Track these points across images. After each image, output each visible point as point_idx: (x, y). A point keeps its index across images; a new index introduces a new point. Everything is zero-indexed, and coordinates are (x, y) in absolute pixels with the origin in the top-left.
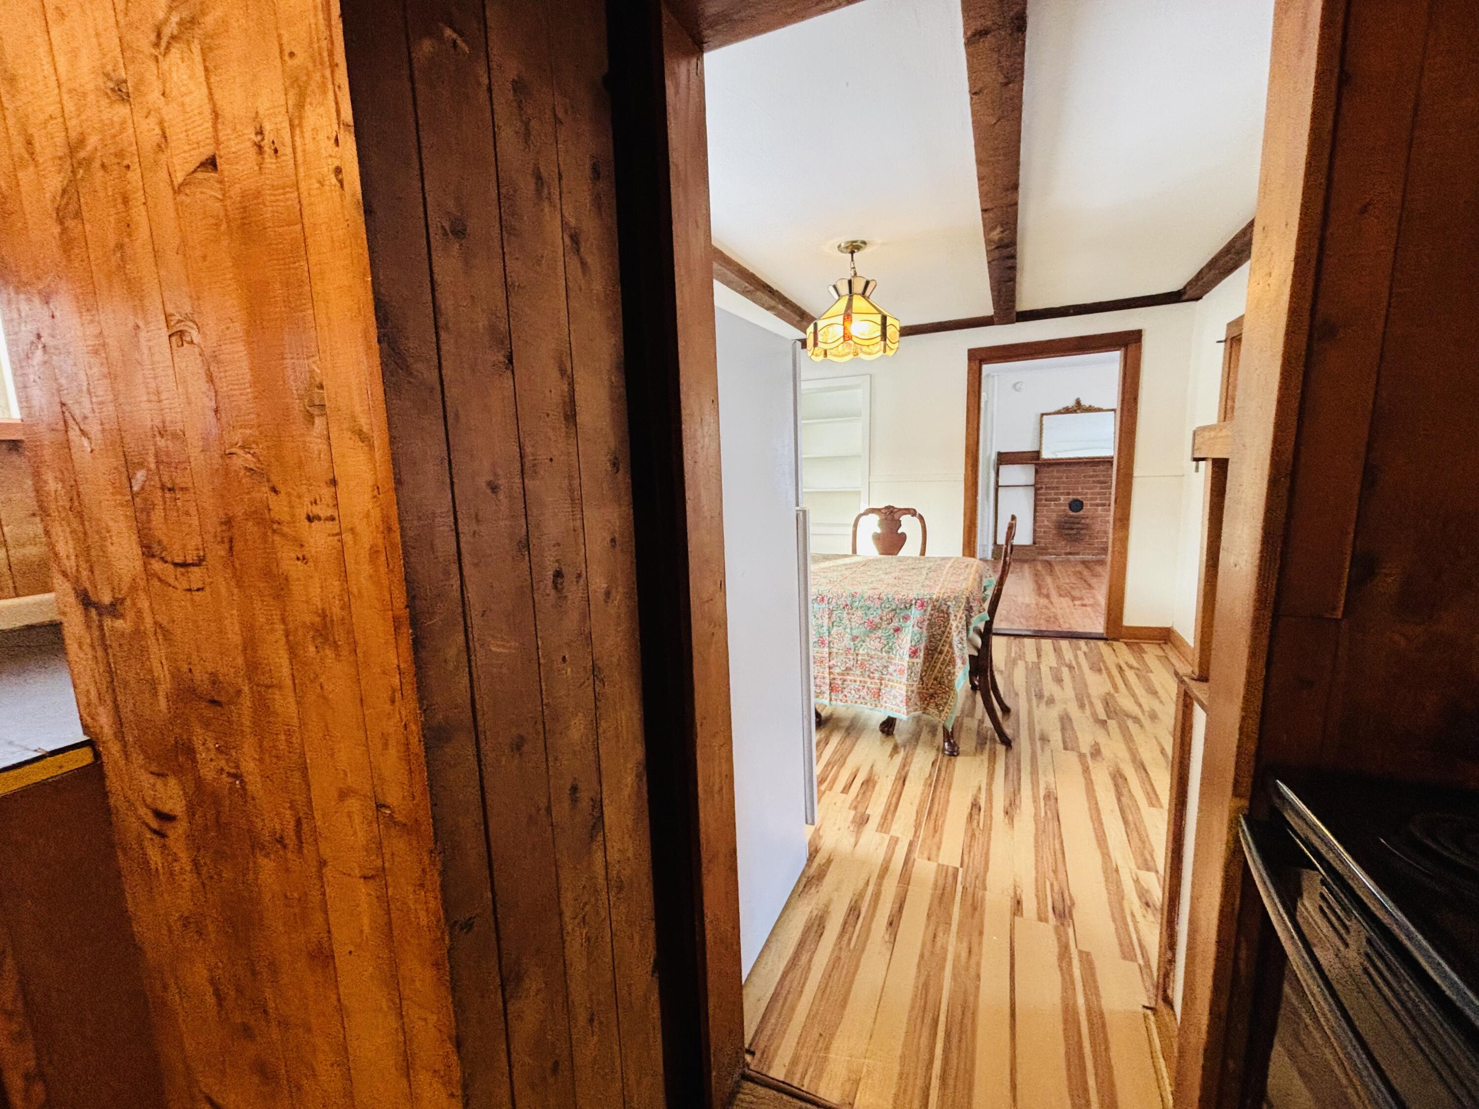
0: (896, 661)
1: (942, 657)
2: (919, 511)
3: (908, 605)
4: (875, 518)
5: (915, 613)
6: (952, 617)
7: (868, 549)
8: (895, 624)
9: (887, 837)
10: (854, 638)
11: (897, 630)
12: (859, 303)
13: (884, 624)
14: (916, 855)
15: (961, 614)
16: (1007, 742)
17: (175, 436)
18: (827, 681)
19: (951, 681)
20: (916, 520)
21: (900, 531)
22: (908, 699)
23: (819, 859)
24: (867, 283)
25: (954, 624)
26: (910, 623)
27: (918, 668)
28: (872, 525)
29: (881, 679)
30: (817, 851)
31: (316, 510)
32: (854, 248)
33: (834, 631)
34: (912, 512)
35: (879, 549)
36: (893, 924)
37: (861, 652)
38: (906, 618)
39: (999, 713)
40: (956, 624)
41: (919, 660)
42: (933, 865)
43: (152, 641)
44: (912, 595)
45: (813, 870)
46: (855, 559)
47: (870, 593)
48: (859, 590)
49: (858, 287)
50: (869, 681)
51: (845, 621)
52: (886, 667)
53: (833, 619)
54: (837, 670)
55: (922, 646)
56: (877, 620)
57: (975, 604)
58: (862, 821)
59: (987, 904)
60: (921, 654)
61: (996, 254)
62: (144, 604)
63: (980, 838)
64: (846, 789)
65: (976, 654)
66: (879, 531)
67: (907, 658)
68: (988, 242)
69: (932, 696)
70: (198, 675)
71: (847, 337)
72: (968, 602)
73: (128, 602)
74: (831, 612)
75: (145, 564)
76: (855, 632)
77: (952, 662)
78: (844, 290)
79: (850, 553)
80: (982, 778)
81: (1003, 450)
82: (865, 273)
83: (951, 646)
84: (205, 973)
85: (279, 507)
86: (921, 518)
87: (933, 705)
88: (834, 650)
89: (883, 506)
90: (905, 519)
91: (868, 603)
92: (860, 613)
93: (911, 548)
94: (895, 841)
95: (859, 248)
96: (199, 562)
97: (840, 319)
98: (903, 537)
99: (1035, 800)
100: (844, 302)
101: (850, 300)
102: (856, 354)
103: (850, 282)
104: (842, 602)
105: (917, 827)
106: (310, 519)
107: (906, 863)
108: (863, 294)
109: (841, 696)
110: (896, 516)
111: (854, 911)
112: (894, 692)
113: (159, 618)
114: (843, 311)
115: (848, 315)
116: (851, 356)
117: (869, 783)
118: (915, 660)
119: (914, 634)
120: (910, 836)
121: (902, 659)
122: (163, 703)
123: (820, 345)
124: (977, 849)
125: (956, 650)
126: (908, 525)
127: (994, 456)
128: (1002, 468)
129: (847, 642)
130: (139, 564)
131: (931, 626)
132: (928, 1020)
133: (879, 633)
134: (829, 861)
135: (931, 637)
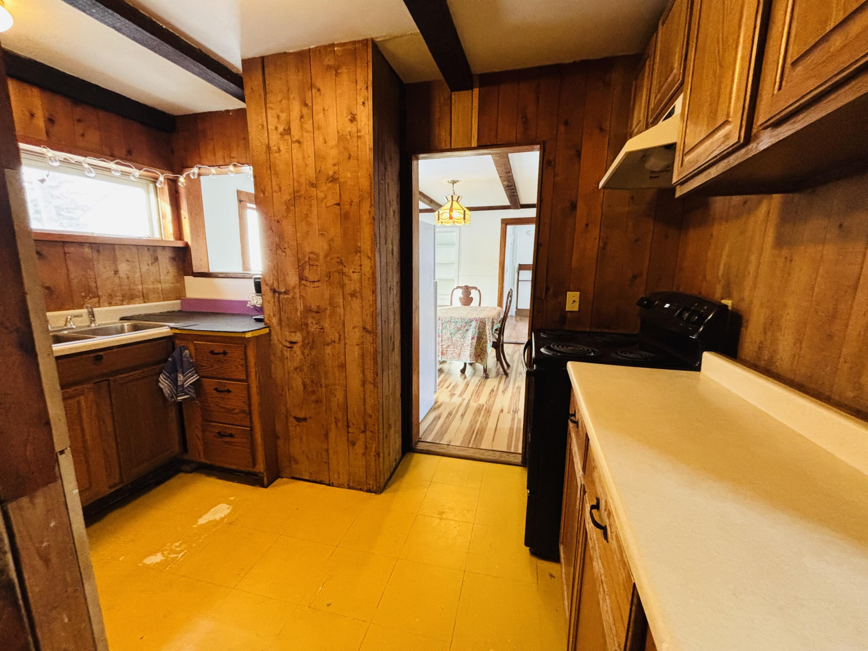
0: (467, 342)
1: (483, 340)
2: (478, 288)
3: (471, 321)
4: (460, 291)
5: (474, 324)
6: (487, 325)
7: (457, 303)
8: (466, 328)
9: (461, 399)
10: (451, 334)
11: (467, 330)
12: (455, 204)
13: (462, 329)
14: (471, 402)
15: (490, 324)
16: (506, 374)
17: (316, 254)
18: (441, 351)
19: (486, 349)
20: (477, 291)
21: (470, 296)
22: (470, 355)
23: (438, 404)
24: (459, 197)
25: (487, 327)
26: (472, 327)
27: (474, 344)
28: (459, 293)
29: (461, 349)
30: (437, 402)
31: (355, 271)
32: (454, 182)
33: (444, 331)
34: (476, 288)
35: (461, 303)
36: (463, 416)
37: (454, 339)
38: (470, 326)
39: (506, 367)
40: (488, 327)
41: (475, 341)
42: (476, 404)
43: (298, 300)
44: (473, 317)
45: (436, 406)
46: (451, 307)
47: (458, 316)
48: (453, 315)
49: (455, 198)
50: (456, 350)
51: (448, 327)
52: (463, 344)
53: (444, 326)
54: (444, 347)
55: (476, 336)
56: (460, 326)
57: (495, 321)
58: (453, 395)
59: (492, 412)
60: (476, 339)
61: (507, 188)
62: (297, 291)
63: (492, 398)
64: (447, 388)
65: (496, 341)
66: (462, 296)
67: (470, 340)
68: (503, 185)
69: (479, 356)
70: (313, 306)
71: (451, 218)
72: (493, 320)
73: (291, 291)
74: (443, 324)
75: (300, 282)
76: (451, 332)
77: (486, 342)
78: (450, 199)
79: (450, 304)
80: (496, 384)
81: (522, 263)
82: (458, 193)
83: (486, 336)
84: (300, 380)
85: (345, 270)
86: (479, 291)
87: (479, 359)
88: (444, 339)
89: (464, 285)
90: (473, 291)
91: (457, 320)
92: (453, 324)
93: (475, 303)
94: (464, 399)
95: (455, 182)
96: (319, 281)
97: (448, 211)
98: (472, 299)
99: (513, 388)
100: (450, 203)
101: (452, 203)
102: (454, 223)
103: (452, 196)
104: (447, 320)
105: (472, 396)
106: (353, 272)
107: (468, 403)
108: (457, 201)
109: (446, 357)
110: (469, 290)
111: (450, 414)
112: (465, 353)
113: (302, 294)
114: (449, 208)
115: (451, 210)
116: (452, 224)
117: (455, 387)
118: (473, 341)
119: (473, 331)
120: (469, 398)
121: (468, 341)
122: (299, 314)
123: (440, 220)
124: (491, 400)
125: (488, 337)
126: (474, 294)
127: (517, 266)
128: (520, 272)
129: (448, 335)
130: (297, 282)
131: (479, 328)
132: (472, 431)
133: (461, 332)
134: (442, 404)
135: (479, 333)
